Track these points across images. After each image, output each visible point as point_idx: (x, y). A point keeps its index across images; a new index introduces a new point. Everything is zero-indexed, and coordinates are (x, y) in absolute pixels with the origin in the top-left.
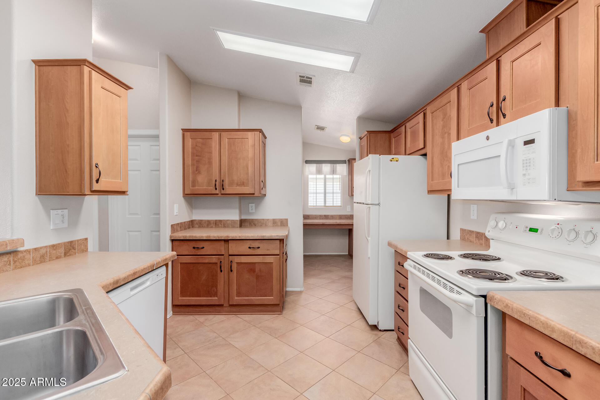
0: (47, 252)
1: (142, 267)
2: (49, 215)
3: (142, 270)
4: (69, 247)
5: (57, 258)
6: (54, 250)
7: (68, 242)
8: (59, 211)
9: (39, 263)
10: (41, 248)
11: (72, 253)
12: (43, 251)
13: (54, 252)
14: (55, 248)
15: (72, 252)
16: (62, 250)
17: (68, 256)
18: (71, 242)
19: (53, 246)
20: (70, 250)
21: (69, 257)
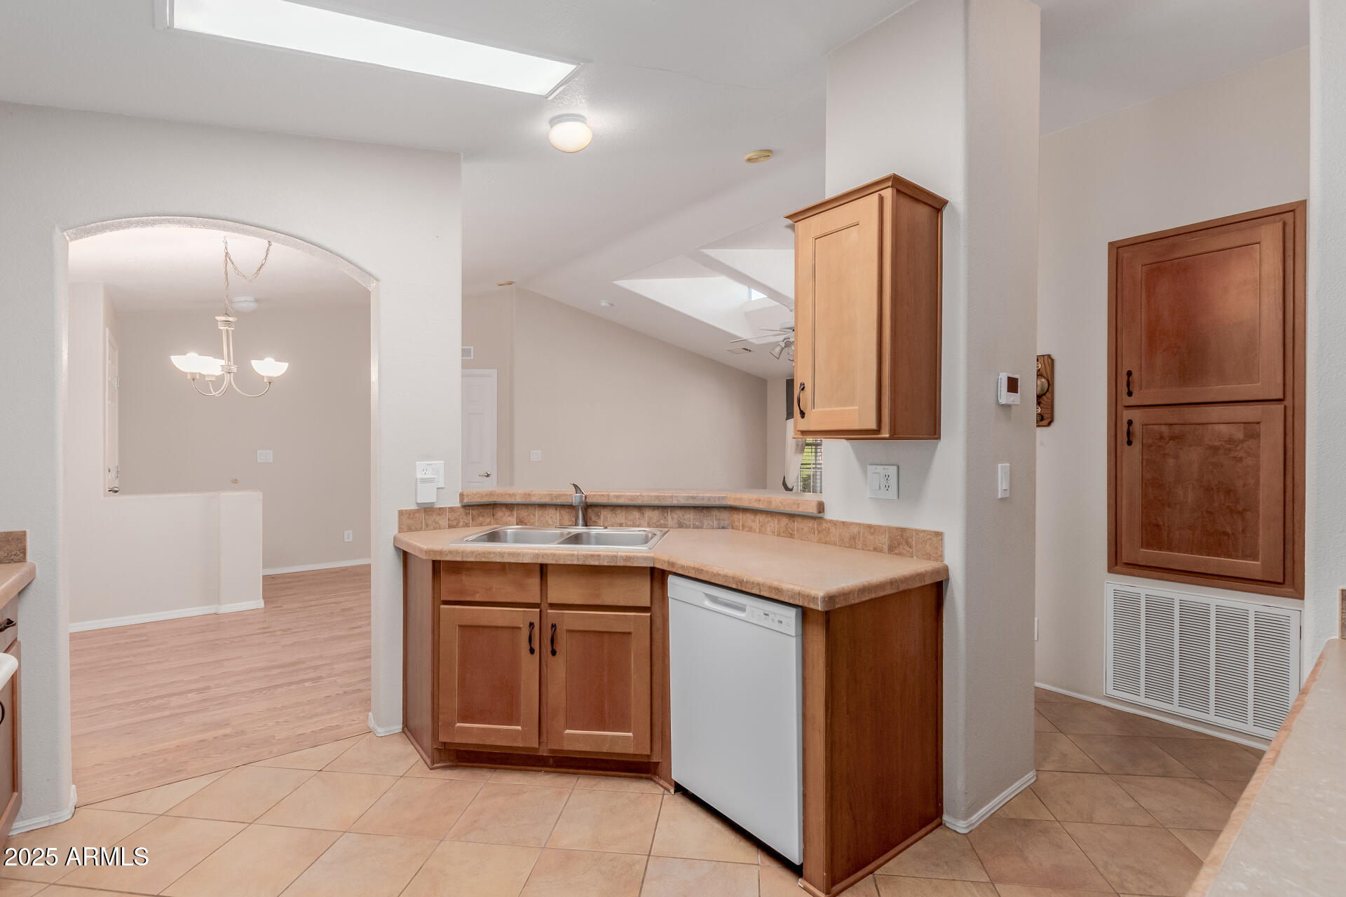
0: (859, 533)
1: (716, 569)
2: (865, 472)
3: (715, 575)
4: (898, 537)
5: (875, 549)
6: (872, 534)
7: (897, 529)
8: (880, 469)
9: (847, 546)
10: (852, 524)
11: (905, 552)
12: (855, 530)
13: (871, 537)
14: (872, 530)
15: (904, 549)
16: (884, 540)
17: (896, 554)
18: (903, 530)
19: (870, 527)
20: (899, 544)
21: (895, 556)
